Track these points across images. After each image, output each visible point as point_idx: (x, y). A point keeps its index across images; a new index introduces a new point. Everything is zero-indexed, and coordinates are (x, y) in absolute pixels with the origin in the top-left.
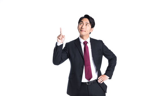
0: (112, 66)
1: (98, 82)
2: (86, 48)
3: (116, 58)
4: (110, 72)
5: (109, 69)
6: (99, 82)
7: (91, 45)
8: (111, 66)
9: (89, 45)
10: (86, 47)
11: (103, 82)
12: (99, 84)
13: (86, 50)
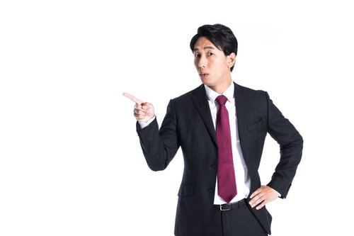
0: (288, 165)
1: (249, 206)
2: (223, 116)
3: (302, 141)
4: (282, 181)
5: (280, 172)
6: (252, 207)
7: (236, 105)
8: (287, 163)
9: (231, 107)
10: (223, 111)
11: (262, 205)
12: (252, 210)
13: (224, 119)
